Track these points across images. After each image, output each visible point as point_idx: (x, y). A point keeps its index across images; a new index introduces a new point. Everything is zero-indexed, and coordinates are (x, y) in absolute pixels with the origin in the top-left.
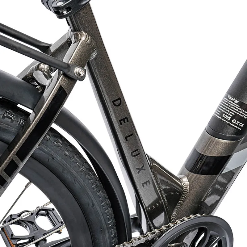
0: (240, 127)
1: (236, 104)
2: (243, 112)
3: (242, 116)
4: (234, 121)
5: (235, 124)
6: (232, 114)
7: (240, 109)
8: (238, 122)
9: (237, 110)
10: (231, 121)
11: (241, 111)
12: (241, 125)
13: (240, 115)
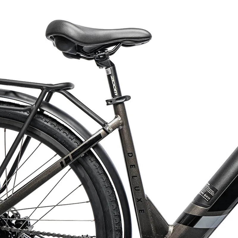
0: (208, 199)
1: (209, 186)
2: (211, 191)
3: (210, 193)
4: (205, 195)
5: (205, 197)
6: (205, 191)
7: (210, 189)
8: (207, 196)
9: (208, 189)
10: (203, 195)
11: (210, 190)
12: (209, 198)
13: (209, 192)
